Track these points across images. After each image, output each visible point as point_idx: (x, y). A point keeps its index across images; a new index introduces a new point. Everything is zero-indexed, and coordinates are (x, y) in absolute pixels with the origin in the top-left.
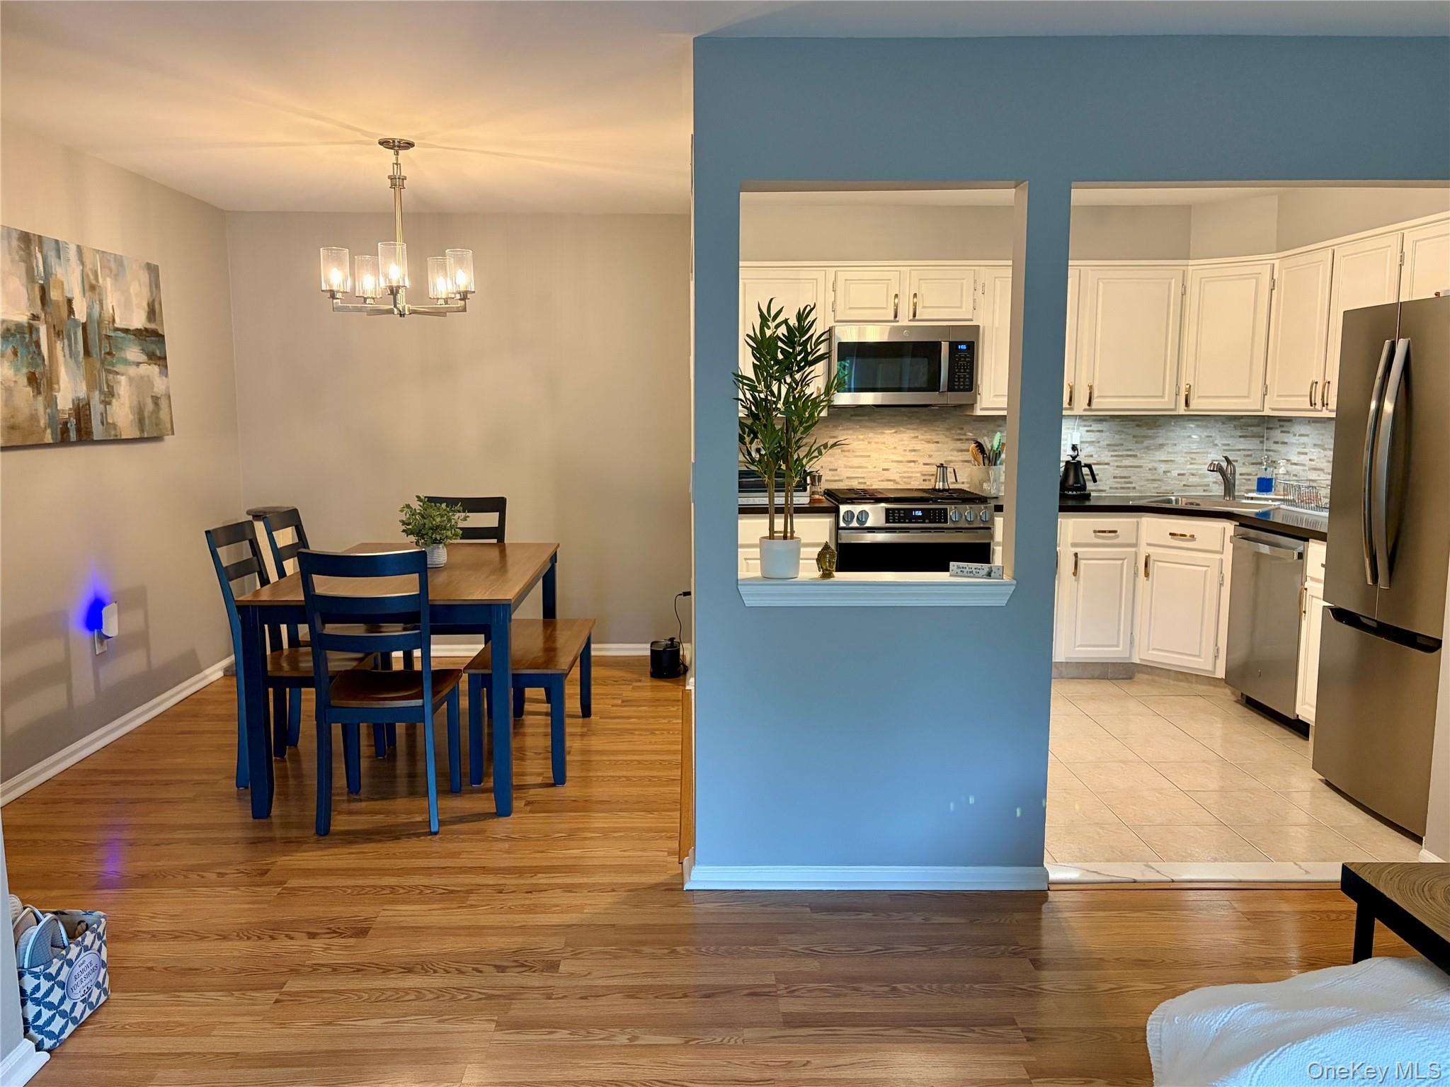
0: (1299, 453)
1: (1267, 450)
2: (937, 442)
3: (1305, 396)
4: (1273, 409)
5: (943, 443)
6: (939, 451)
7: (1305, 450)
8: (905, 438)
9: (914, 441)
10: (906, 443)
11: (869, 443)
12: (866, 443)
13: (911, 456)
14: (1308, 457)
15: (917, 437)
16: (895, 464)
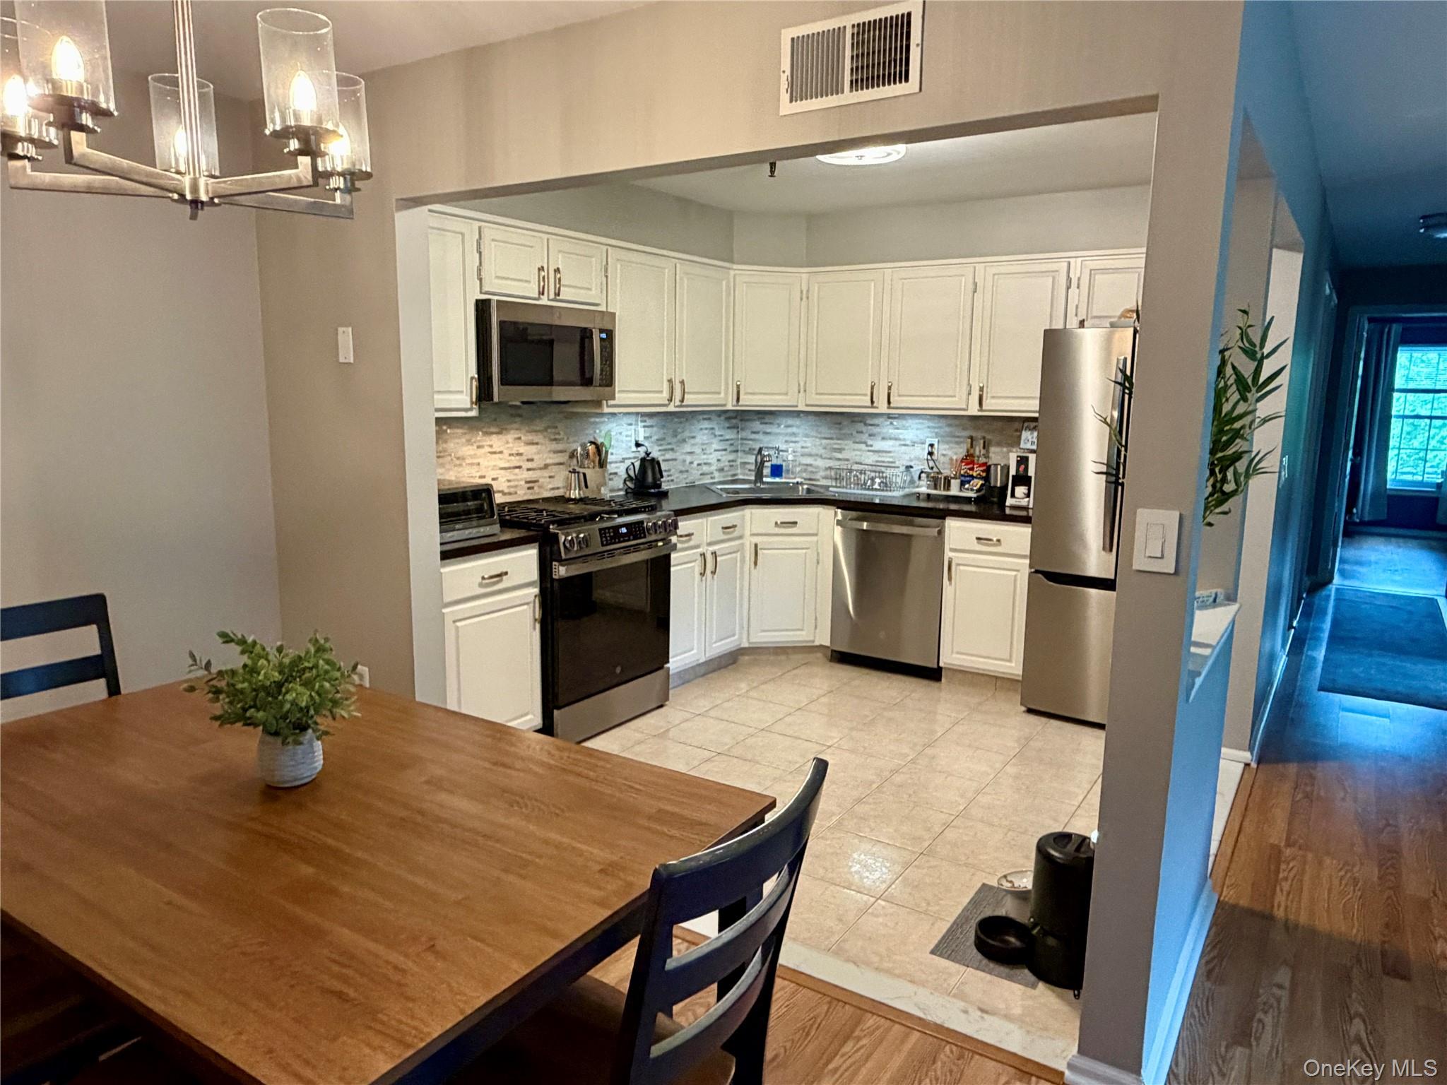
0: (786, 441)
1: (742, 439)
2: (537, 444)
3: (865, 395)
4: (807, 405)
5: (542, 444)
6: (538, 453)
7: (797, 439)
8: (510, 440)
9: (517, 443)
10: (511, 445)
11: (479, 447)
12: (475, 448)
13: (515, 461)
14: (799, 445)
15: (520, 438)
16: (502, 471)
